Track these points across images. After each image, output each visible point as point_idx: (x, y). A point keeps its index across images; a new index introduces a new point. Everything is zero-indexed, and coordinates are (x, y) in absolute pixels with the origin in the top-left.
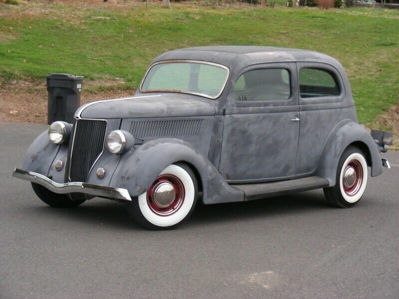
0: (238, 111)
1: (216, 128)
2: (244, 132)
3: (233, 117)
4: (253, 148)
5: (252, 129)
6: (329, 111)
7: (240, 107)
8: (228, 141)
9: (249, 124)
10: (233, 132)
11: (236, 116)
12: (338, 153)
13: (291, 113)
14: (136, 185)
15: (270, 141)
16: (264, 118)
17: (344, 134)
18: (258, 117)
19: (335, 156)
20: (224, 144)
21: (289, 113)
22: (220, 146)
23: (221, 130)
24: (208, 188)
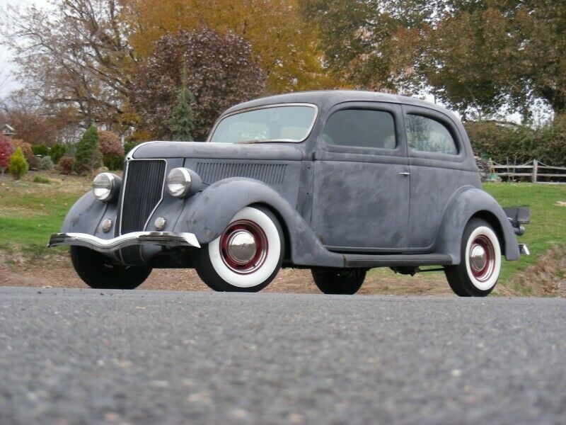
0: (331, 157)
1: (304, 176)
2: (340, 183)
3: (325, 164)
4: (352, 206)
5: (350, 180)
6: (446, 170)
7: (333, 152)
8: (321, 194)
9: (346, 174)
10: (326, 182)
11: (328, 162)
12: (461, 222)
13: (399, 165)
14: (206, 229)
15: (373, 199)
16: (364, 168)
17: (467, 200)
18: (356, 166)
19: (458, 226)
20: (315, 197)
21: (395, 166)
22: (310, 199)
23: (310, 179)
24: (298, 243)
